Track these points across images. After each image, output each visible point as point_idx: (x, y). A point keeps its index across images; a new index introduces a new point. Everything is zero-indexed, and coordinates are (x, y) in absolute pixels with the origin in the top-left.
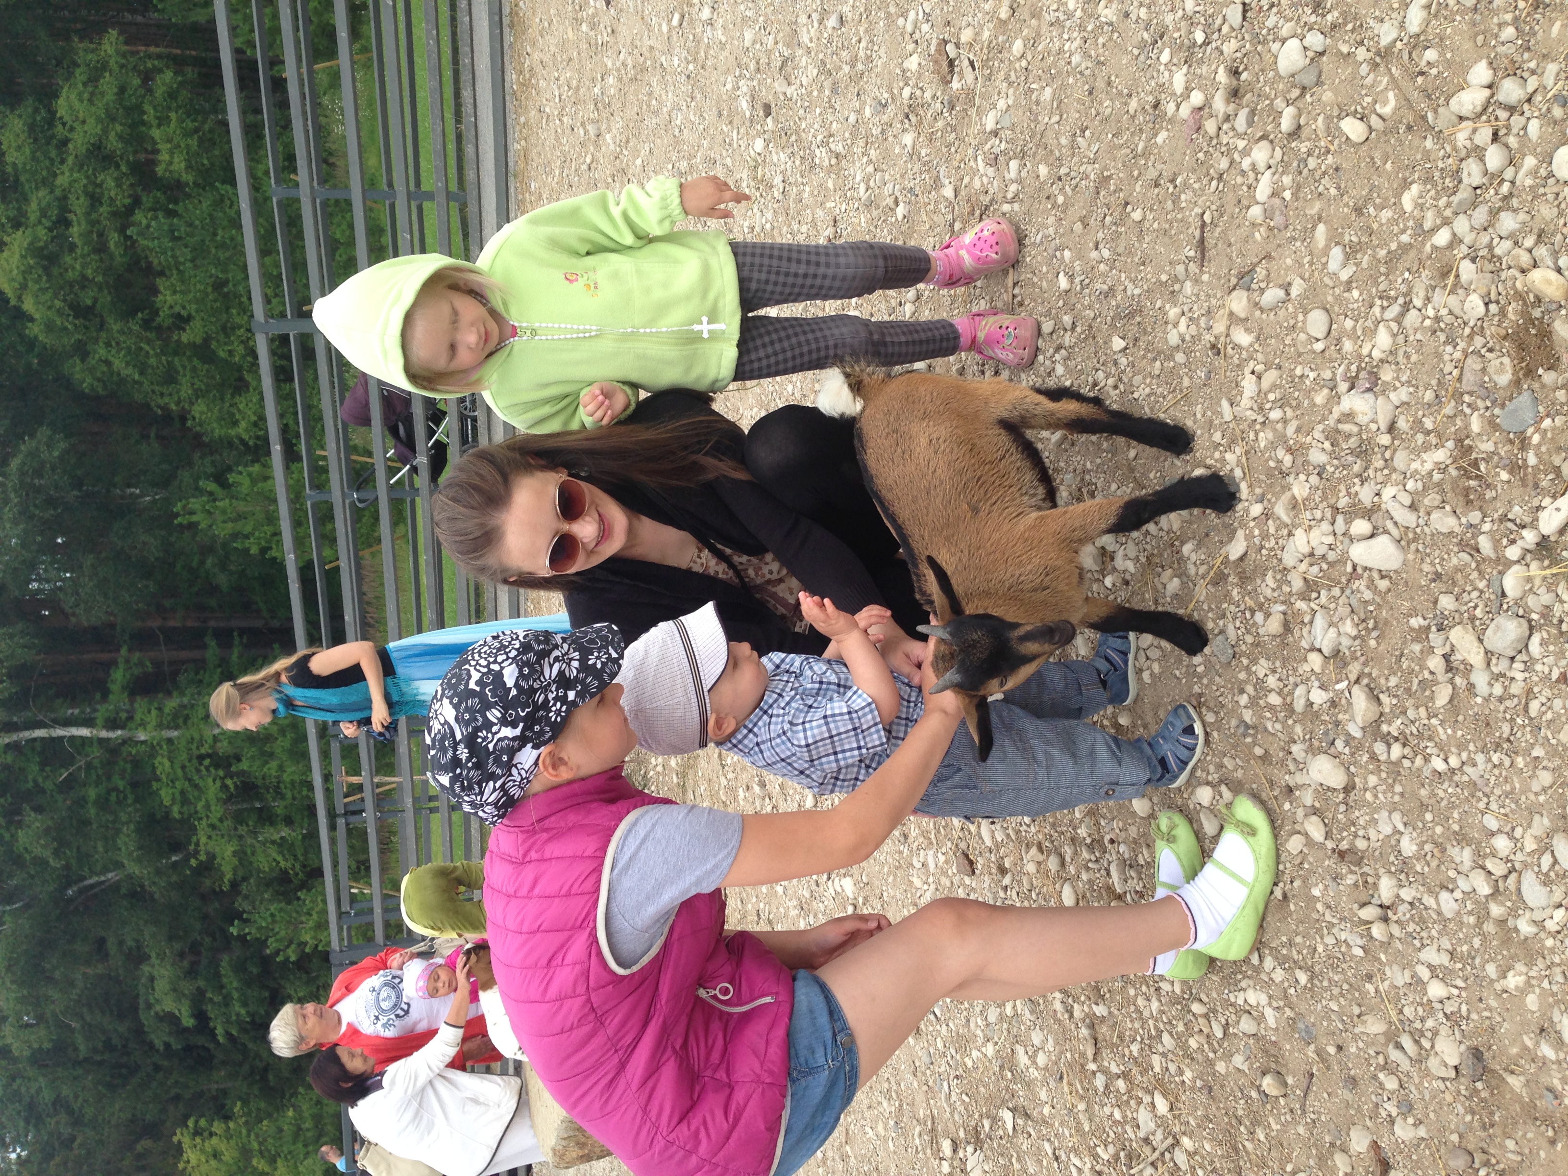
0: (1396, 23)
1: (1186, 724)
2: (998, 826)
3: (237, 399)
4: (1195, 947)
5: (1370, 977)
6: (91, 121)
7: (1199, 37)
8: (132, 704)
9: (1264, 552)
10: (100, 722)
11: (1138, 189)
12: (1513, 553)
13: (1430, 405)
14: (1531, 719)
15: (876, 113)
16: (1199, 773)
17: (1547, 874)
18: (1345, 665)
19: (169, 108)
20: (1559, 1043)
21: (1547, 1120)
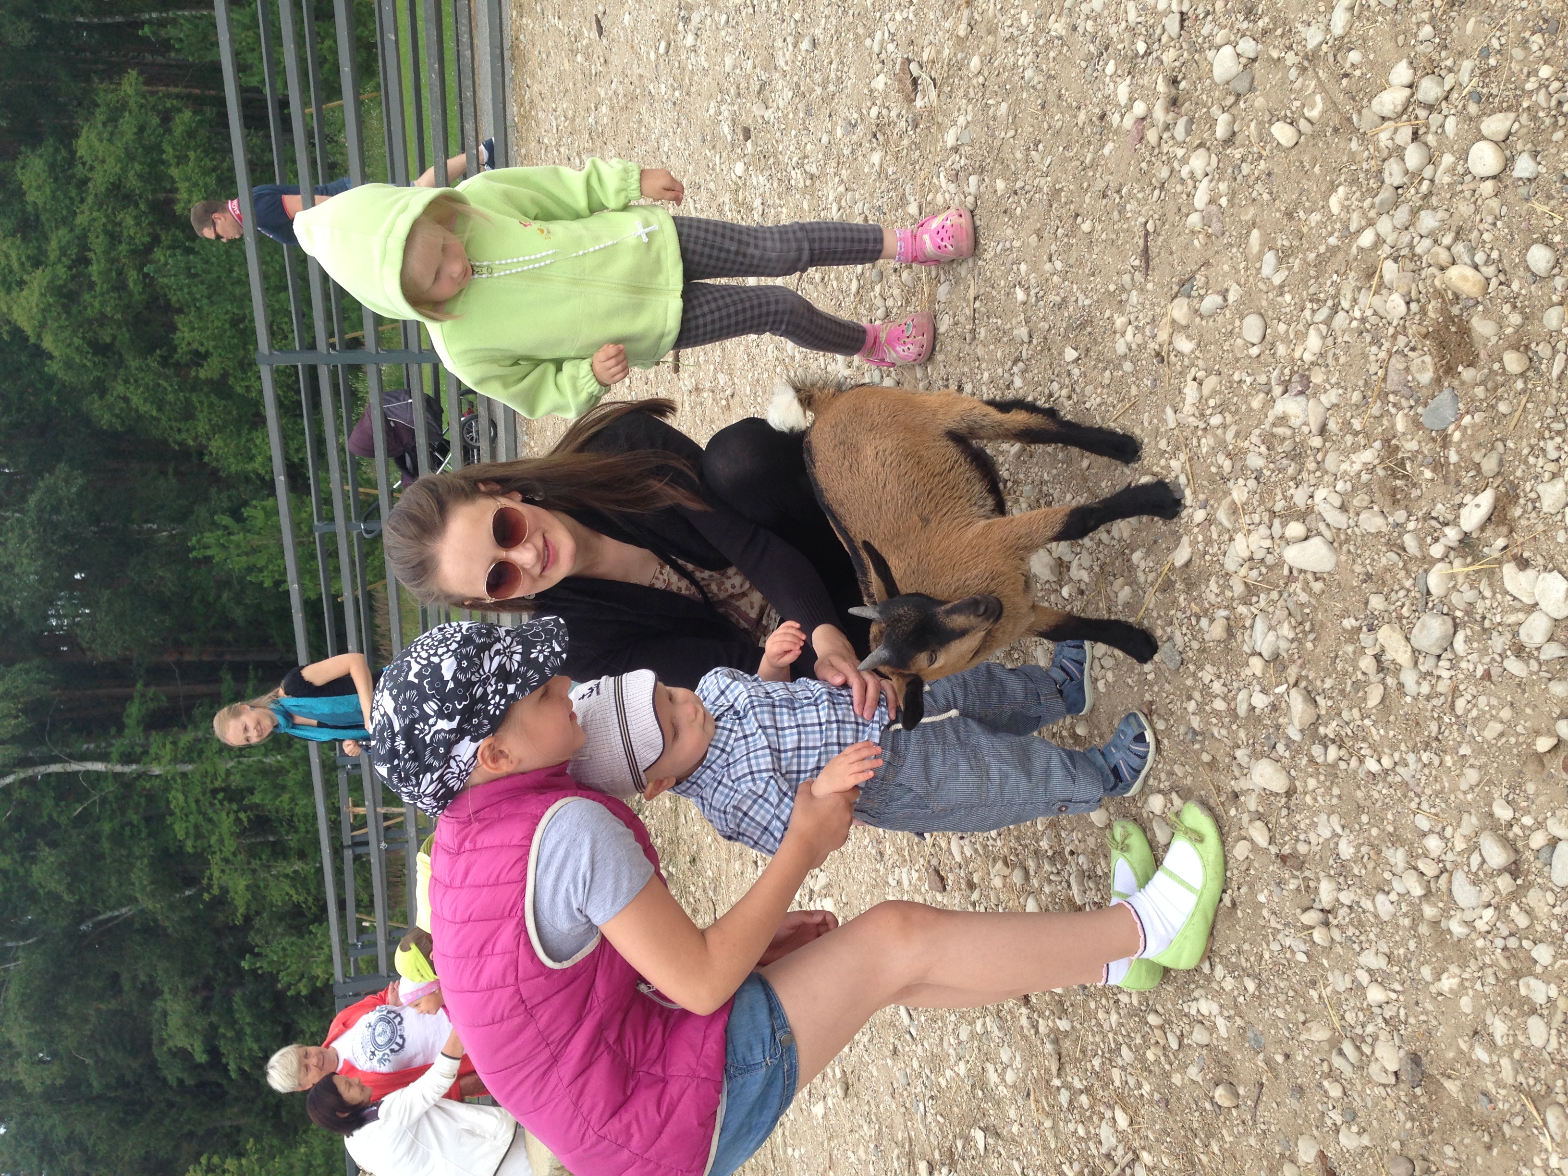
0: (1322, 27)
1: (1137, 732)
2: (966, 841)
3: (254, 434)
4: (1145, 956)
5: (1313, 983)
6: (111, 161)
7: (1141, 47)
8: (147, 739)
9: (1208, 557)
10: (115, 756)
11: (1087, 200)
12: (1437, 551)
13: (1357, 406)
14: (1457, 717)
15: (847, 133)
16: (1151, 781)
17: (1476, 874)
18: (1285, 668)
19: (188, 147)
20: (1492, 1046)
21: (1483, 1125)
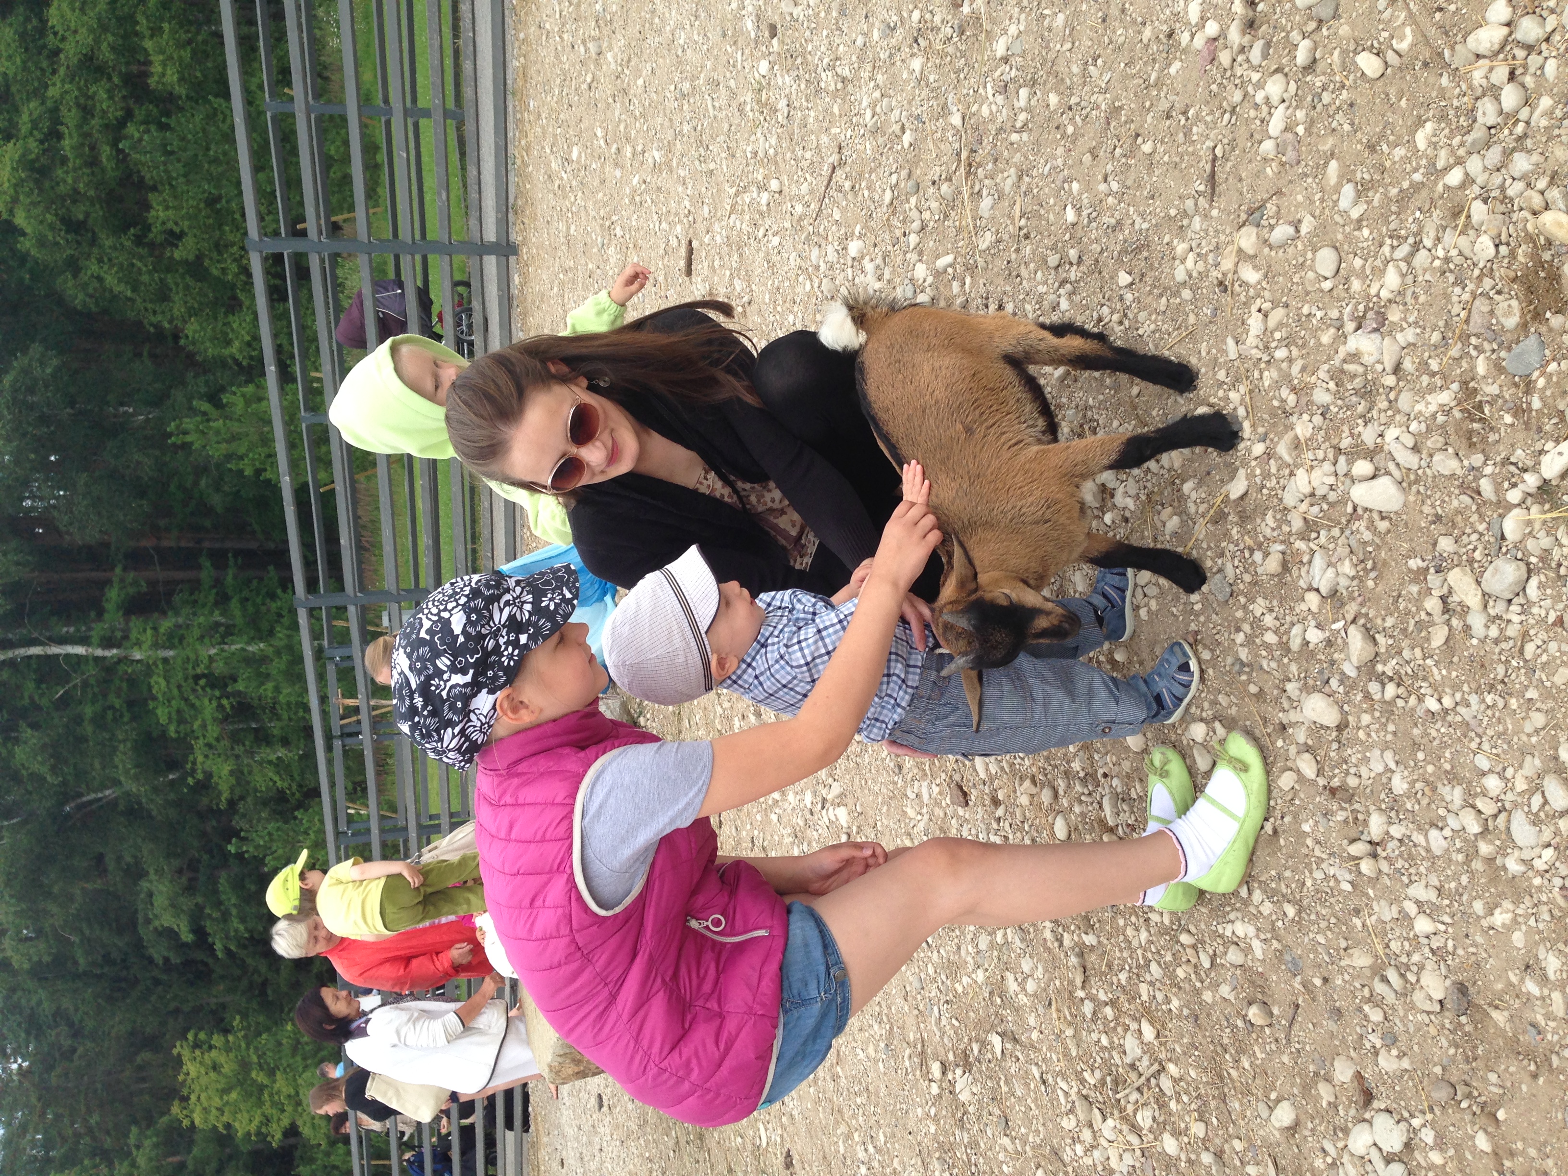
1: (1182, 661)
3: (231, 318)
4: (1185, 880)
5: (1357, 912)
6: (83, 31)
8: (127, 624)
9: (1265, 491)
10: (95, 640)
11: (1149, 119)
12: (1514, 496)
13: (1436, 347)
14: (1526, 661)
15: (884, 36)
16: (1193, 710)
17: (1536, 815)
18: (1343, 604)
19: (162, 19)
20: (1544, 980)
21: (1530, 1055)
